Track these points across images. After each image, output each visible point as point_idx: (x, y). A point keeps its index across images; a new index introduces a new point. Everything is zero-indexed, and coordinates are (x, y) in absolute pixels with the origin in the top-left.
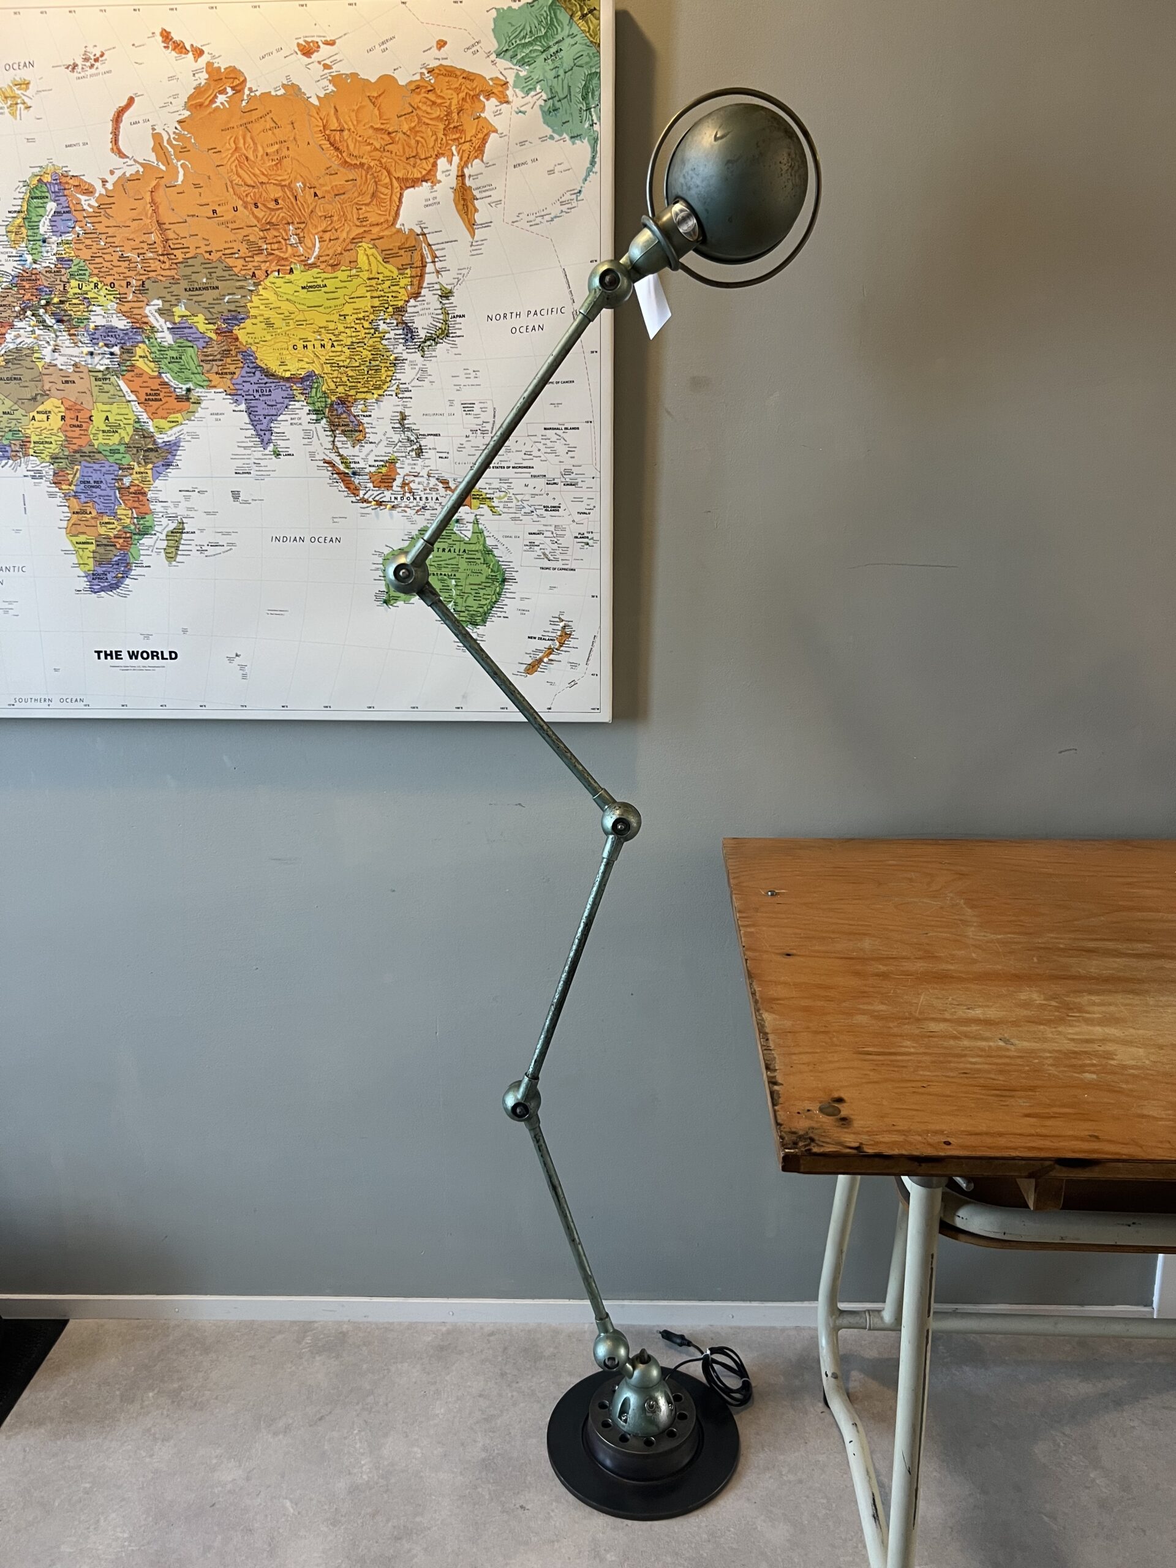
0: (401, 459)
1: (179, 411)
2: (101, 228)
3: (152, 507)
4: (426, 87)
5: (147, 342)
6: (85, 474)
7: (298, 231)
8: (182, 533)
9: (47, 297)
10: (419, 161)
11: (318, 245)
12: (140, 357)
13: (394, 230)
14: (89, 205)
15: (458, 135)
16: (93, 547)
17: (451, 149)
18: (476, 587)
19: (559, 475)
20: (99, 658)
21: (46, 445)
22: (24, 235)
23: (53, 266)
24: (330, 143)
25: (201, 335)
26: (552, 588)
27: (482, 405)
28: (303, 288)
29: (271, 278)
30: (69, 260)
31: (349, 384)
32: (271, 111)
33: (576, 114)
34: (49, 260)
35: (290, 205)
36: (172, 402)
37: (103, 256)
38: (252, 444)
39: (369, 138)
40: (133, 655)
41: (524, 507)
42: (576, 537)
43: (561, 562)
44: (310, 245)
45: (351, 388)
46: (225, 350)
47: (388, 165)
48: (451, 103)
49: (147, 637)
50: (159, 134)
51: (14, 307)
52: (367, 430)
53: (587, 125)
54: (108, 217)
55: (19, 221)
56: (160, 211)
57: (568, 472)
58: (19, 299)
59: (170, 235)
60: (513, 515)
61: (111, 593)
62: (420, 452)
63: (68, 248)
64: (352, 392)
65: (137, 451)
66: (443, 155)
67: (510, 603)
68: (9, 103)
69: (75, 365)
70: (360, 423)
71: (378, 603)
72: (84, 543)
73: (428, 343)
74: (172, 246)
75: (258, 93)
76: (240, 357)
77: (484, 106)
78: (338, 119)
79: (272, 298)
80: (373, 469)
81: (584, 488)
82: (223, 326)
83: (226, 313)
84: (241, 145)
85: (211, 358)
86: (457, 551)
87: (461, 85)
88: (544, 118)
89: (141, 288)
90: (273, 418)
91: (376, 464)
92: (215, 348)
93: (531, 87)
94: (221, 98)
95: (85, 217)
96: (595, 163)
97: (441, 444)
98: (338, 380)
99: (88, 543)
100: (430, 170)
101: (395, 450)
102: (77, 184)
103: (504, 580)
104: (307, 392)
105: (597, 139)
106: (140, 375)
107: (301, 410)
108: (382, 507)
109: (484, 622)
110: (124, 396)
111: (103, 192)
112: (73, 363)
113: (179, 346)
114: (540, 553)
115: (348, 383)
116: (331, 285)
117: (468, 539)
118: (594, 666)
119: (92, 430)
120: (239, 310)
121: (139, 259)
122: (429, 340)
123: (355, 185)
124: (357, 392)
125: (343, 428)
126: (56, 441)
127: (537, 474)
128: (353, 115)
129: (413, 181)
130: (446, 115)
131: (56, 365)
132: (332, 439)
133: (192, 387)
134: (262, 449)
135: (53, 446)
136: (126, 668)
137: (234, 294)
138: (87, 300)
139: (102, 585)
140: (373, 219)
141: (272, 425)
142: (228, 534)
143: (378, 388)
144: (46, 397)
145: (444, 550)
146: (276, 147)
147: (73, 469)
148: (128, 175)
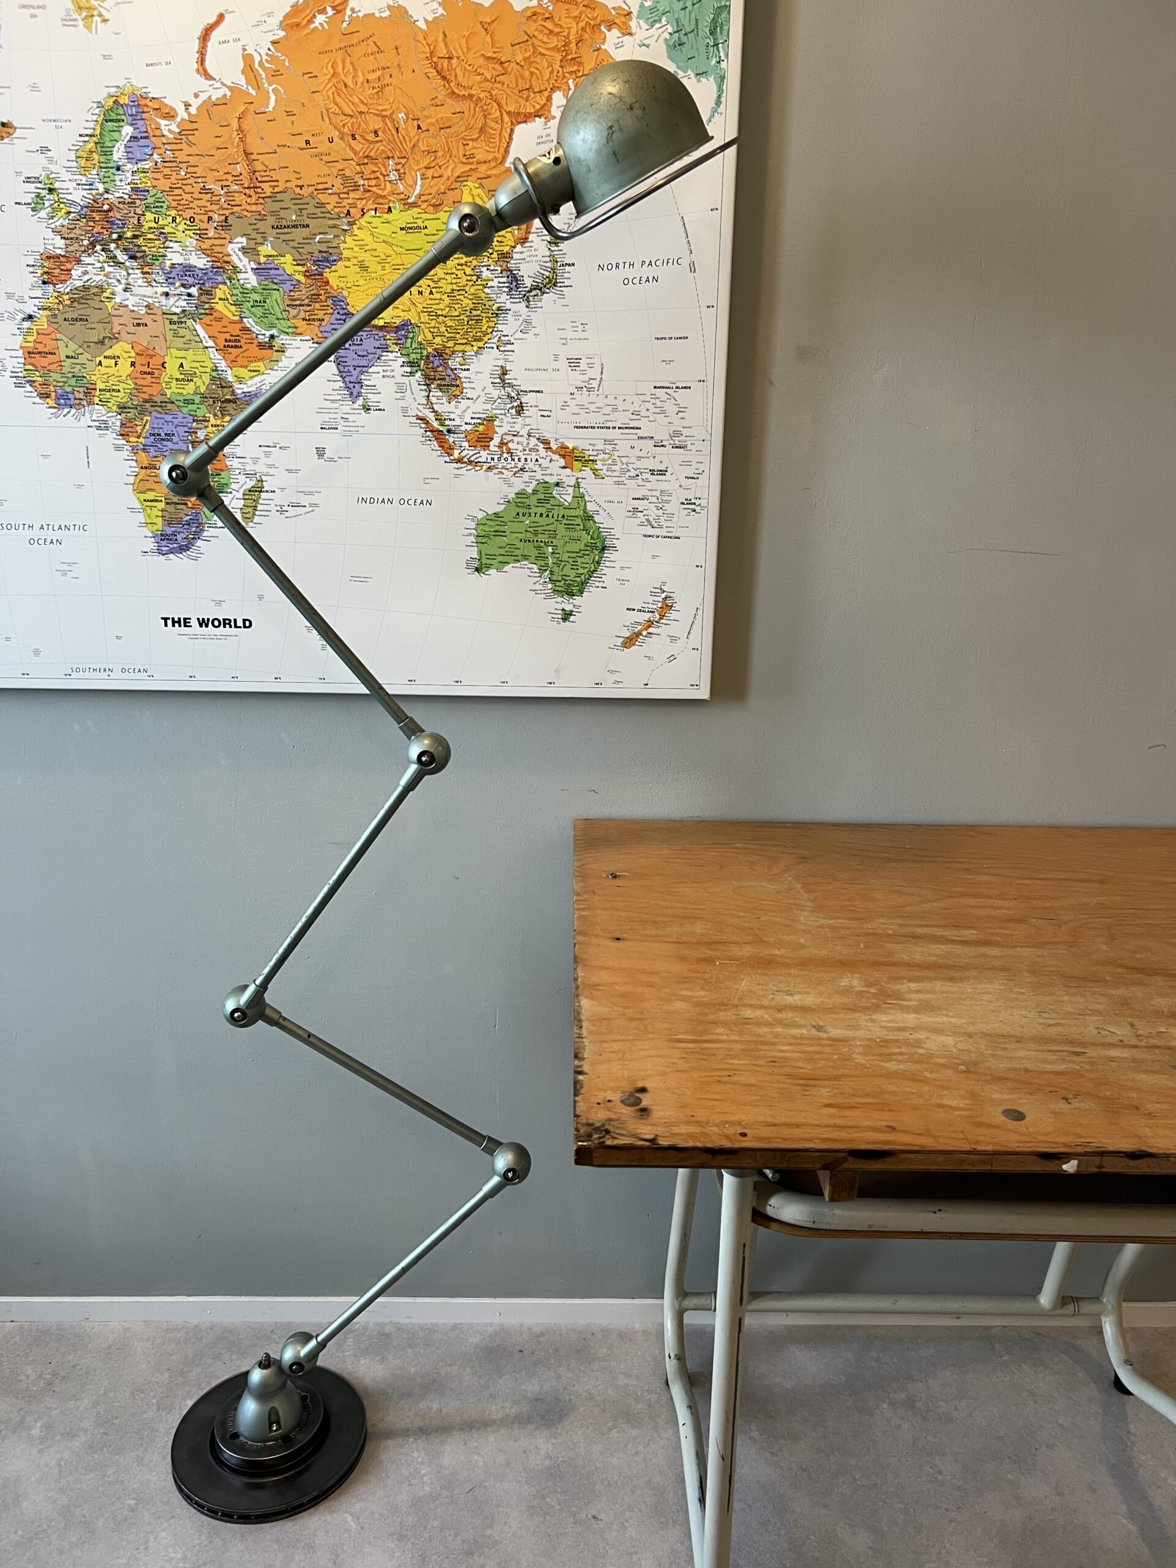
0: (500, 417)
1: (261, 360)
2: (181, 156)
3: (228, 463)
4: (544, 14)
5: (228, 283)
6: (155, 426)
7: (399, 167)
8: (261, 491)
9: (119, 230)
10: (532, 95)
11: (419, 182)
12: (220, 299)
13: (502, 169)
14: (170, 131)
15: (575, 68)
16: (162, 505)
17: (567, 83)
18: (574, 555)
19: (668, 437)
20: (166, 625)
21: (114, 394)
22: (96, 161)
23: (126, 197)
24: (437, 71)
25: (288, 278)
26: (654, 557)
27: (590, 361)
28: (402, 229)
29: (367, 217)
30: (144, 191)
31: (448, 335)
32: (373, 34)
33: (703, 49)
34: (122, 189)
35: (391, 139)
36: (254, 350)
37: (184, 187)
38: (340, 397)
39: (480, 67)
40: (203, 623)
41: (629, 471)
42: (683, 503)
43: (665, 529)
44: (411, 183)
45: (449, 339)
46: (314, 295)
47: (499, 98)
48: (569, 34)
49: (219, 603)
50: (251, 56)
51: (82, 240)
52: (465, 385)
53: (713, 62)
54: (190, 144)
55: (91, 145)
56: (248, 140)
57: (676, 434)
58: (87, 232)
59: (258, 166)
60: (617, 479)
61: (180, 555)
62: (520, 410)
63: (144, 177)
64: (450, 344)
65: (214, 402)
66: (559, 88)
67: (609, 573)
68: (84, 14)
69: (148, 307)
70: (457, 378)
71: (469, 571)
72: (152, 501)
73: (534, 293)
74: (260, 179)
75: (361, 14)
76: (330, 302)
77: (605, 37)
78: (446, 46)
79: (368, 239)
80: (469, 427)
81: (694, 450)
82: (313, 268)
83: (317, 254)
84: (340, 69)
85: (298, 302)
86: (556, 516)
87: (581, 13)
88: (668, 52)
89: (224, 224)
90: (364, 369)
91: (473, 421)
92: (304, 292)
93: (656, 18)
94: (320, 19)
95: (164, 144)
96: (721, 103)
97: (543, 401)
98: (436, 330)
99: (156, 501)
100: (545, 104)
101: (494, 407)
102: (156, 107)
103: (604, 549)
104: (401, 342)
105: (724, 77)
106: (220, 319)
107: (394, 361)
108: (477, 468)
109: (581, 592)
110: (201, 342)
111: (186, 117)
112: (145, 304)
113: (264, 289)
114: (643, 519)
115: (446, 334)
116: (432, 226)
117: (567, 504)
118: (695, 640)
119: (165, 378)
120: (331, 251)
121: (222, 192)
122: (534, 289)
123: (462, 119)
124: (455, 344)
125: (439, 382)
126: (124, 389)
127: (644, 436)
128: (464, 40)
129: (525, 116)
130: (564, 46)
131: (127, 306)
132: (427, 394)
133: (276, 334)
134: (351, 403)
135: (121, 394)
136: (195, 637)
137: (327, 233)
138: (163, 236)
139: (171, 546)
140: (480, 156)
141: (363, 377)
142: (311, 493)
143: (480, 340)
144: (115, 341)
145: (541, 515)
146: (378, 73)
147: (142, 419)
148: (213, 99)
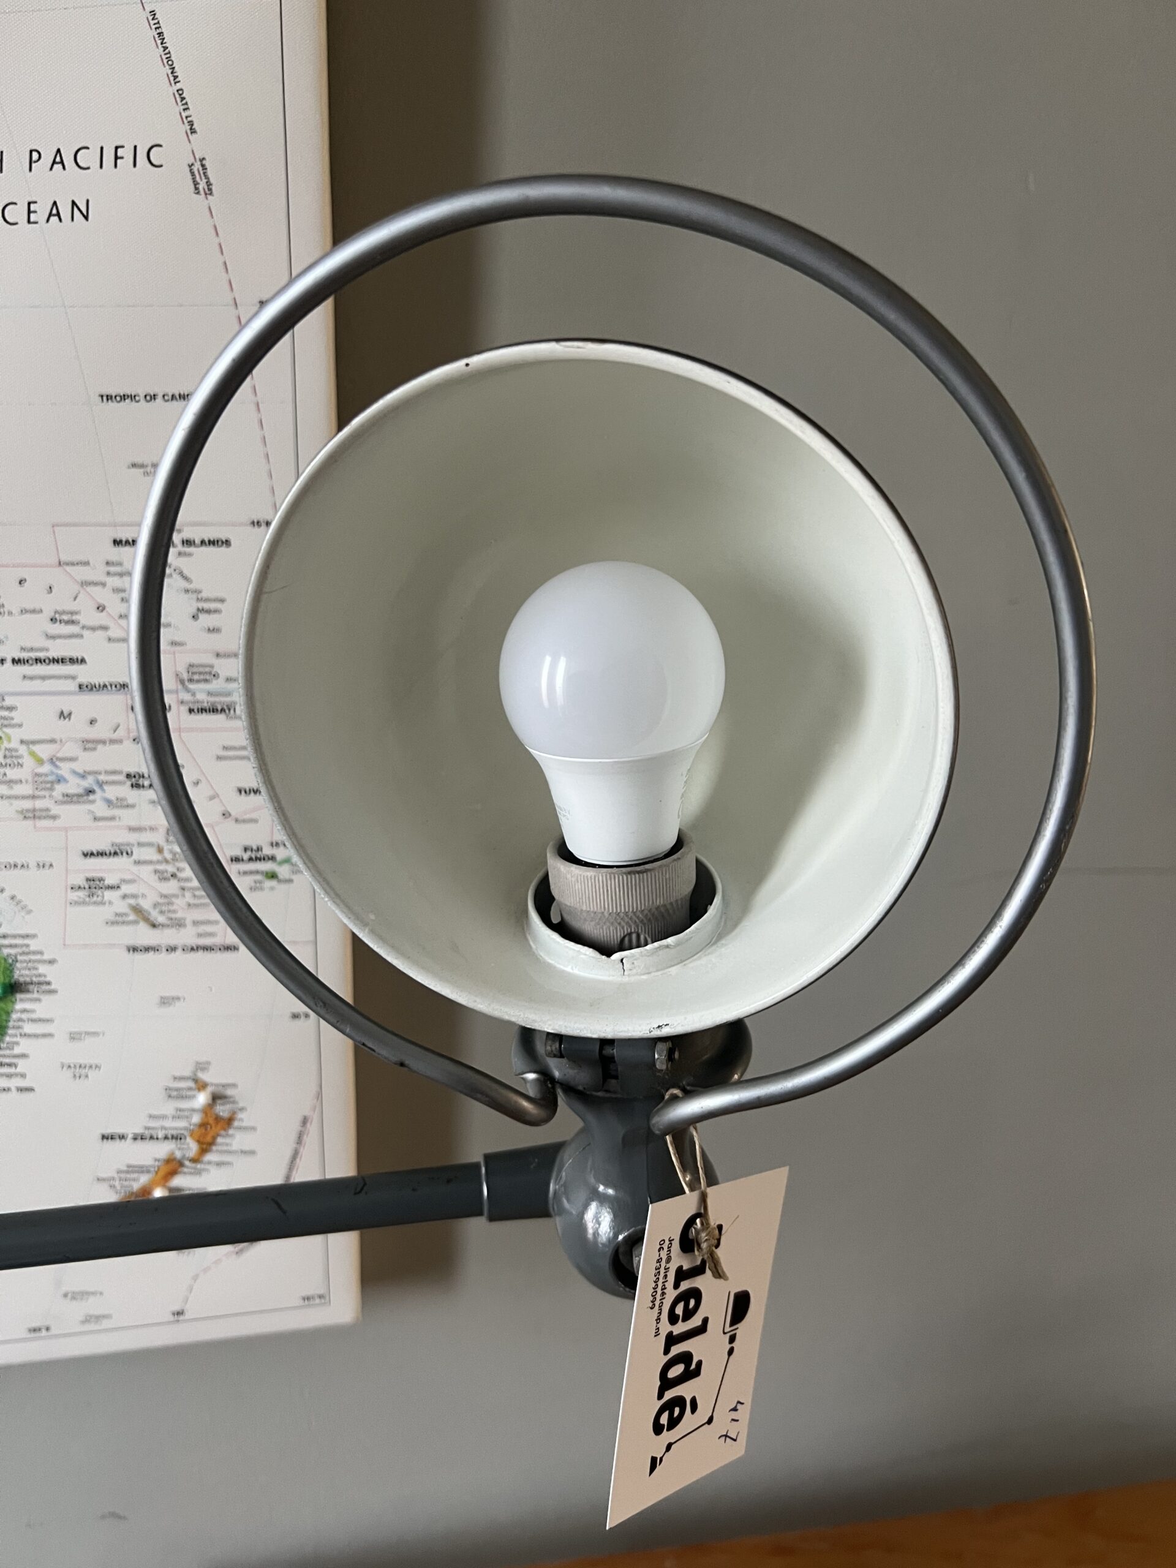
26: (165, 1001)
41: (60, 780)
43: (190, 930)
57: (200, 674)
67: (37, 1050)
103: (10, 990)
114: (122, 907)
127: (96, 680)
